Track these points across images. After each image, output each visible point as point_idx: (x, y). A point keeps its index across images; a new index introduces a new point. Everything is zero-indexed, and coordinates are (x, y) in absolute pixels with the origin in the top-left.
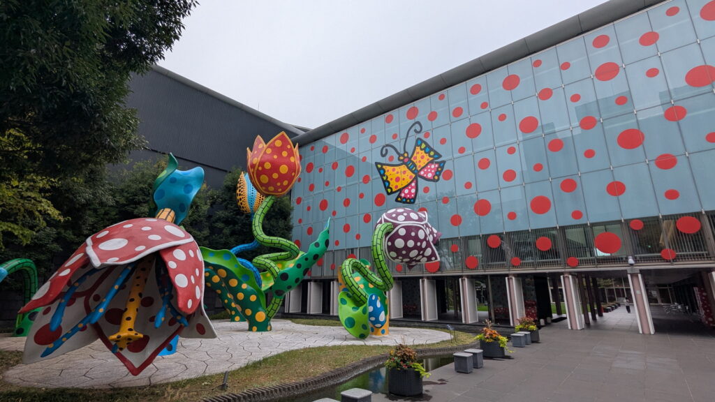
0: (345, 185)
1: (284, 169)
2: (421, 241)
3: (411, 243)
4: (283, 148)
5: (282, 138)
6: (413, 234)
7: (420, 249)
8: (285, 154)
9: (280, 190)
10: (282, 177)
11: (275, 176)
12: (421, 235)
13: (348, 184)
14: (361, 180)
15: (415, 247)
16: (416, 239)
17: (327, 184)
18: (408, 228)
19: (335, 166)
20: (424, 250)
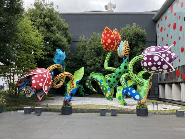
0: (173, 34)
1: (109, 41)
2: (157, 62)
3: (150, 64)
4: (108, 33)
5: (107, 30)
6: (150, 59)
7: (157, 66)
8: (108, 35)
9: (111, 49)
10: (109, 44)
11: (107, 44)
12: (156, 58)
13: (175, 33)
14: (179, 30)
15: (153, 65)
16: (153, 61)
17: (167, 36)
18: (148, 57)
19: (169, 25)
20: (161, 66)
